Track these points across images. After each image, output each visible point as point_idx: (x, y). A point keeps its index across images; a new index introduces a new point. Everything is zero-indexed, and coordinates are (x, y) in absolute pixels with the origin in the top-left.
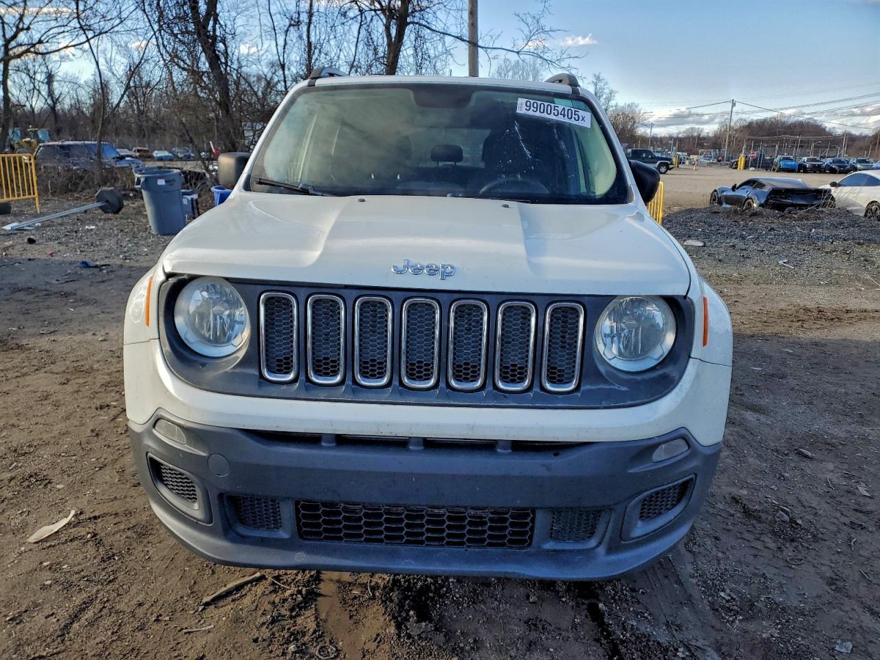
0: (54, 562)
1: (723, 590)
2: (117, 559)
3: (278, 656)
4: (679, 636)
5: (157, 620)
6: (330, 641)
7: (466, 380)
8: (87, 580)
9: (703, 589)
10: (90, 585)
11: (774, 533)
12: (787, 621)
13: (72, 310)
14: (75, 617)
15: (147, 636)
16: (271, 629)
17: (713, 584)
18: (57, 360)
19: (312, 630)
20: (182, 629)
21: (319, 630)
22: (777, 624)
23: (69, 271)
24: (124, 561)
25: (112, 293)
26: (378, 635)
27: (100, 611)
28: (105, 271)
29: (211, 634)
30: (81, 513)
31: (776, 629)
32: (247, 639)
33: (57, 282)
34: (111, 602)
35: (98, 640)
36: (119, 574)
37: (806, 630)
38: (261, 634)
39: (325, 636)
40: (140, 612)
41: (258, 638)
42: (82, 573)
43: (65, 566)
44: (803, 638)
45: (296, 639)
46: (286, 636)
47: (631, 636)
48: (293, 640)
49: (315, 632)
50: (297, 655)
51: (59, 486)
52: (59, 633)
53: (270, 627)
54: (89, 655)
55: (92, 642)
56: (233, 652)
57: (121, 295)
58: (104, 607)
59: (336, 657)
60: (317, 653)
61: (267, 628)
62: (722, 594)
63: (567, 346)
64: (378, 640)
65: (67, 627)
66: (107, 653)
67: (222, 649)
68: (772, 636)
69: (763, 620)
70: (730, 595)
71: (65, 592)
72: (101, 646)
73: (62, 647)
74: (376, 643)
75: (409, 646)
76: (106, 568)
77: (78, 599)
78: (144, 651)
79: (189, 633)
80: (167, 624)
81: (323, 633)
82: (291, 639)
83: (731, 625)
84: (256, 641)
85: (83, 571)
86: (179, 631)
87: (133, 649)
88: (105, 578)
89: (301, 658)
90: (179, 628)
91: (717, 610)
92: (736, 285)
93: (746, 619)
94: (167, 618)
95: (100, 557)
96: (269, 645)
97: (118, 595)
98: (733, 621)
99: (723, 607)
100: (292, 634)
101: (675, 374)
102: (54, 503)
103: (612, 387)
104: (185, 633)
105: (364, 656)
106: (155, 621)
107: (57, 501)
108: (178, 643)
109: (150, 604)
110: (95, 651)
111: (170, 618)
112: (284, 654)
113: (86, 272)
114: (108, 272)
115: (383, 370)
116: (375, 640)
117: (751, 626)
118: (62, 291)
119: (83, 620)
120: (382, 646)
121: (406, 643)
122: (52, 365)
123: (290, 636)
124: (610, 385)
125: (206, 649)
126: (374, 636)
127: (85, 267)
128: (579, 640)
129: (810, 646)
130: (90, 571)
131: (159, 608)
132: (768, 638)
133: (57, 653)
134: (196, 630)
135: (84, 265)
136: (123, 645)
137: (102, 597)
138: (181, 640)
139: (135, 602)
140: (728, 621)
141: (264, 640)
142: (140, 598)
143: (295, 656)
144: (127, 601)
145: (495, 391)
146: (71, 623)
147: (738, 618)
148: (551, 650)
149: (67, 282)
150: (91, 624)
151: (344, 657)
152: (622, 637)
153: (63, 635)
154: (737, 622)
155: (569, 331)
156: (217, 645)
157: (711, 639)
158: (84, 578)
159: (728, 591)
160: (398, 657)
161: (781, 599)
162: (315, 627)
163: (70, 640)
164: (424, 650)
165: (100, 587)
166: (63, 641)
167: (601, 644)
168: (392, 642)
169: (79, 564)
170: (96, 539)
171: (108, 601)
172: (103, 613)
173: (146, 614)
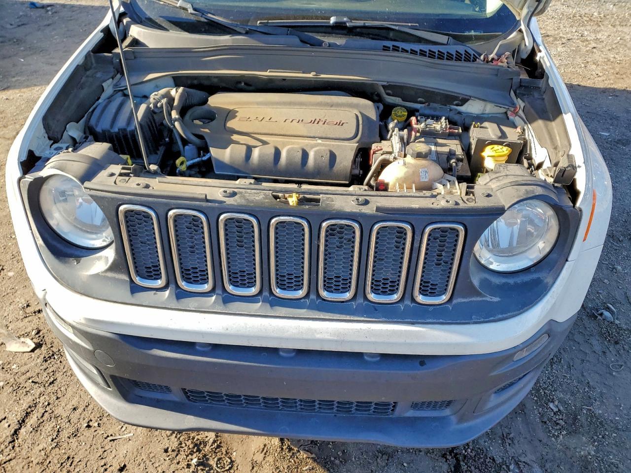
0: (5, 361)
1: (553, 402)
2: (56, 358)
3: (183, 468)
4: (511, 451)
5: (89, 426)
6: (226, 451)
7: (337, 291)
8: (33, 382)
9: (535, 398)
10: (35, 387)
11: (601, 334)
12: (603, 437)
13: (22, 60)
14: (22, 422)
15: (79, 442)
16: (179, 438)
17: (545, 393)
18: (9, 123)
19: (211, 441)
20: (108, 436)
21: (218, 440)
22: (594, 441)
23: (21, 13)
24: (62, 360)
25: (56, 39)
26: (265, 445)
27: (42, 417)
28: (50, 13)
29: (130, 441)
30: (28, 306)
31: (593, 446)
32: (160, 449)
33: (12, 27)
34: (51, 406)
35: (41, 447)
36: (57, 375)
37: (617, 446)
38: (171, 443)
39: (222, 447)
40: (74, 417)
41: (168, 448)
42: (28, 374)
43: (14, 367)
44: (614, 455)
45: (199, 451)
46: (191, 447)
47: (471, 452)
48: (197, 451)
49: (214, 442)
50: (199, 468)
51: (11, 274)
52: (10, 439)
53: (178, 436)
54: (35, 462)
55: (37, 449)
56: (147, 462)
57: (63, 41)
58: (46, 411)
59: (230, 468)
60: (215, 466)
61: (176, 437)
62: (551, 405)
63: (443, 264)
64: (265, 451)
65: (16, 432)
66: (48, 462)
67: (139, 459)
68: (589, 454)
69: (583, 435)
70: (557, 406)
71: (15, 394)
72: (43, 453)
73: (13, 455)
74: (263, 455)
75: (290, 459)
76: (47, 368)
77: (25, 403)
78: (76, 460)
79: (113, 440)
80: (96, 430)
81: (220, 443)
82: (195, 451)
83: (556, 439)
84: (166, 451)
85: (28, 371)
86: (106, 438)
87: (68, 458)
88: (47, 379)
89: (202, 470)
90: (105, 435)
91: (545, 422)
92: (595, 27)
93: (569, 433)
94: (96, 424)
95: (42, 357)
96: (177, 455)
97: (58, 398)
98: (558, 436)
99: (550, 420)
100: (196, 445)
101: (549, 280)
102: (6, 293)
103: (484, 299)
104: (111, 441)
105: (253, 468)
106: (86, 427)
107: (9, 291)
108: (105, 451)
109: (82, 409)
110: (39, 458)
111: (99, 424)
112: (189, 466)
113: (34, 13)
114: (53, 13)
115: (253, 281)
116: (263, 451)
117: (573, 442)
118: (15, 38)
119: (28, 425)
120: (267, 459)
121: (287, 456)
122: (5, 129)
123: (194, 448)
124: (483, 297)
125: (127, 459)
126: (262, 447)
127: (34, 8)
128: (429, 454)
129: (620, 466)
130: (35, 372)
131: (90, 412)
132: (586, 457)
133: (10, 460)
134: (120, 437)
135: (33, 6)
136: (60, 453)
137: (43, 401)
138: (106, 448)
139: (70, 407)
140: (554, 435)
141: (173, 451)
142: (74, 402)
143: (197, 469)
144: (63, 404)
145: (366, 302)
146: (20, 429)
147: (562, 433)
148: (405, 464)
149: (19, 26)
150: (36, 429)
151: (237, 469)
152: (464, 451)
153: (14, 441)
154: (561, 437)
155: (446, 250)
156: (135, 454)
157: (538, 454)
158: (29, 379)
159: (556, 403)
160: (280, 471)
161: (600, 412)
162: (214, 437)
163: (19, 446)
164: (301, 463)
165: (42, 389)
166: (13, 447)
167: (447, 459)
168: (276, 454)
169: (25, 364)
170: (40, 336)
171: (49, 404)
172: (45, 418)
173: (79, 419)
